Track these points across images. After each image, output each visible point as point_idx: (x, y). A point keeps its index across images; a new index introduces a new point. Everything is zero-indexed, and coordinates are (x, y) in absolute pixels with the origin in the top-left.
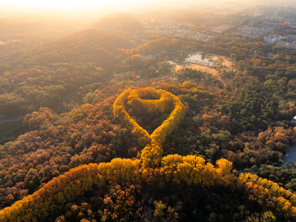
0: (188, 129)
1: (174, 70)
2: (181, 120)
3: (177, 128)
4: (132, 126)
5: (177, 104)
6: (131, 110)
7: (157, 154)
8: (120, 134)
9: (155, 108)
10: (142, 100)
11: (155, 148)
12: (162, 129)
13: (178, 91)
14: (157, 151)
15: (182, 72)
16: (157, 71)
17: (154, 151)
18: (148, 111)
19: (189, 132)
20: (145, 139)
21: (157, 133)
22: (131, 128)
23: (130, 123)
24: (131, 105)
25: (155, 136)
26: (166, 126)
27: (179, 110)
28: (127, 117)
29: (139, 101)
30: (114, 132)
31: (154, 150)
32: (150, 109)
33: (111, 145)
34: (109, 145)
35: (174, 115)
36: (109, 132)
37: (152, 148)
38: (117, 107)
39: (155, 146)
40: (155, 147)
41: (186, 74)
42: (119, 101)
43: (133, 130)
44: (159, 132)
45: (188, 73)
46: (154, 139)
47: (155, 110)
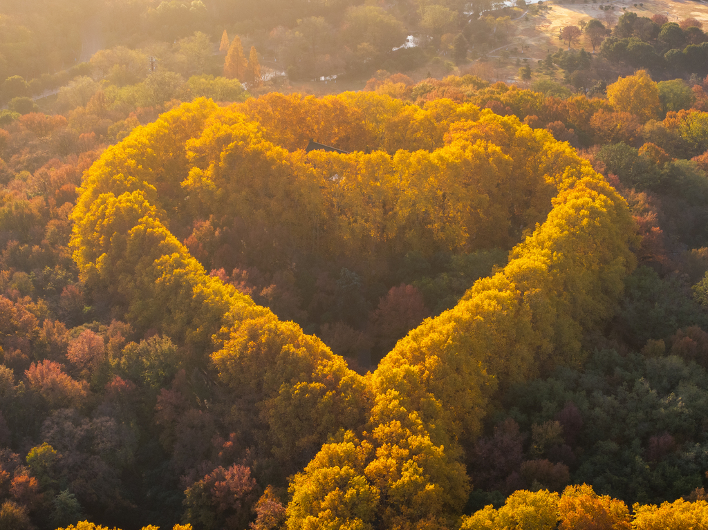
0: (661, 344)
1: (532, 32)
2: (606, 291)
3: (577, 345)
4: (216, 317)
5: (570, 180)
6: (207, 224)
7: (418, 486)
8: (117, 382)
9: (403, 212)
10: (298, 154)
11: (406, 452)
12: (455, 330)
13: (569, 126)
14: (416, 472)
15: (595, 42)
16: (411, 42)
17: (399, 470)
18: (347, 236)
19: (674, 360)
20: (323, 392)
21: (418, 357)
22: (207, 334)
23: (201, 297)
24: (211, 193)
25: (400, 371)
26: (490, 306)
27: (584, 212)
28: (179, 264)
29: (269, 163)
30: (72, 370)
31: (392, 462)
32: (361, 221)
33: (43, 455)
34: (31, 454)
35: (548, 244)
36: (33, 372)
37: (381, 451)
38: (104, 202)
39: (403, 436)
40: (406, 446)
41: (621, 48)
42: (113, 164)
43: (221, 346)
44: (434, 348)
45: (634, 41)
46: (395, 393)
47: (402, 229)
